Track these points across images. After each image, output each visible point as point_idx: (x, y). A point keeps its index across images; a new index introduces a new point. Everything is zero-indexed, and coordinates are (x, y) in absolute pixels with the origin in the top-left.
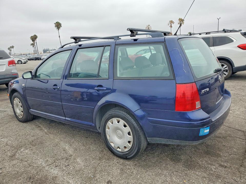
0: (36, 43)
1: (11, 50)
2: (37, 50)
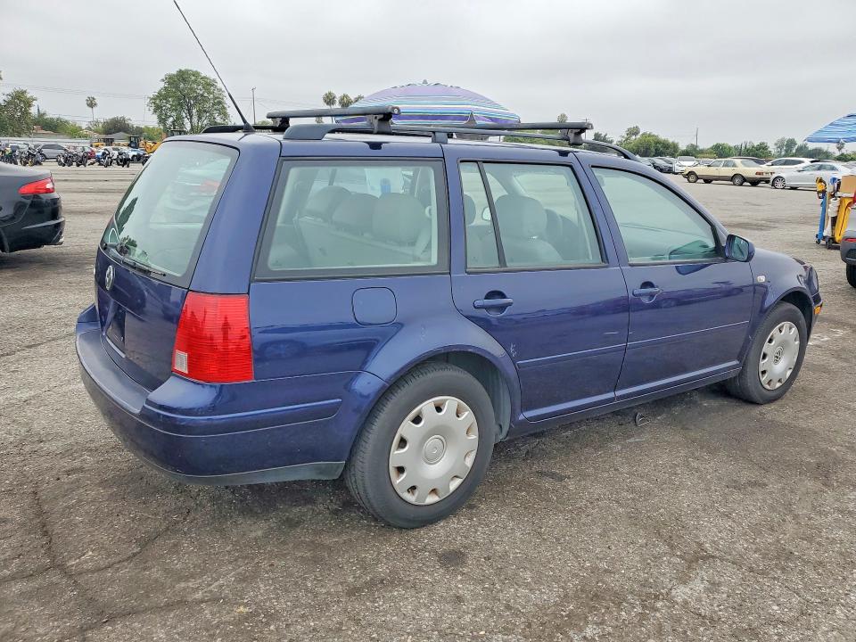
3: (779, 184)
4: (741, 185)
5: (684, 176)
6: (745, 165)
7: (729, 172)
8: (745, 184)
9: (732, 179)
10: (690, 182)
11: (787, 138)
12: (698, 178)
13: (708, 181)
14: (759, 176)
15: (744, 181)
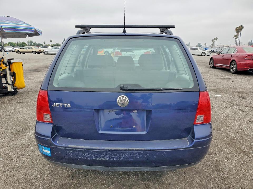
0: (240, 35)
1: (214, 42)
2: (239, 42)
3: (47, 53)
4: (35, 54)
5: (16, 52)
6: (35, 48)
7: (31, 50)
8: (36, 54)
9: (32, 52)
10: (18, 54)
11: (30, 41)
12: (21, 52)
13: (24, 53)
14: (40, 51)
15: (36, 53)
